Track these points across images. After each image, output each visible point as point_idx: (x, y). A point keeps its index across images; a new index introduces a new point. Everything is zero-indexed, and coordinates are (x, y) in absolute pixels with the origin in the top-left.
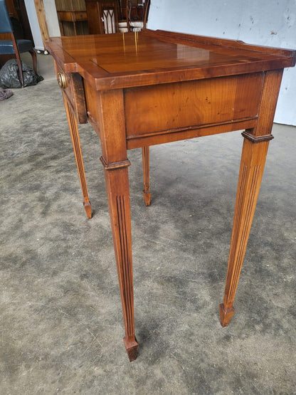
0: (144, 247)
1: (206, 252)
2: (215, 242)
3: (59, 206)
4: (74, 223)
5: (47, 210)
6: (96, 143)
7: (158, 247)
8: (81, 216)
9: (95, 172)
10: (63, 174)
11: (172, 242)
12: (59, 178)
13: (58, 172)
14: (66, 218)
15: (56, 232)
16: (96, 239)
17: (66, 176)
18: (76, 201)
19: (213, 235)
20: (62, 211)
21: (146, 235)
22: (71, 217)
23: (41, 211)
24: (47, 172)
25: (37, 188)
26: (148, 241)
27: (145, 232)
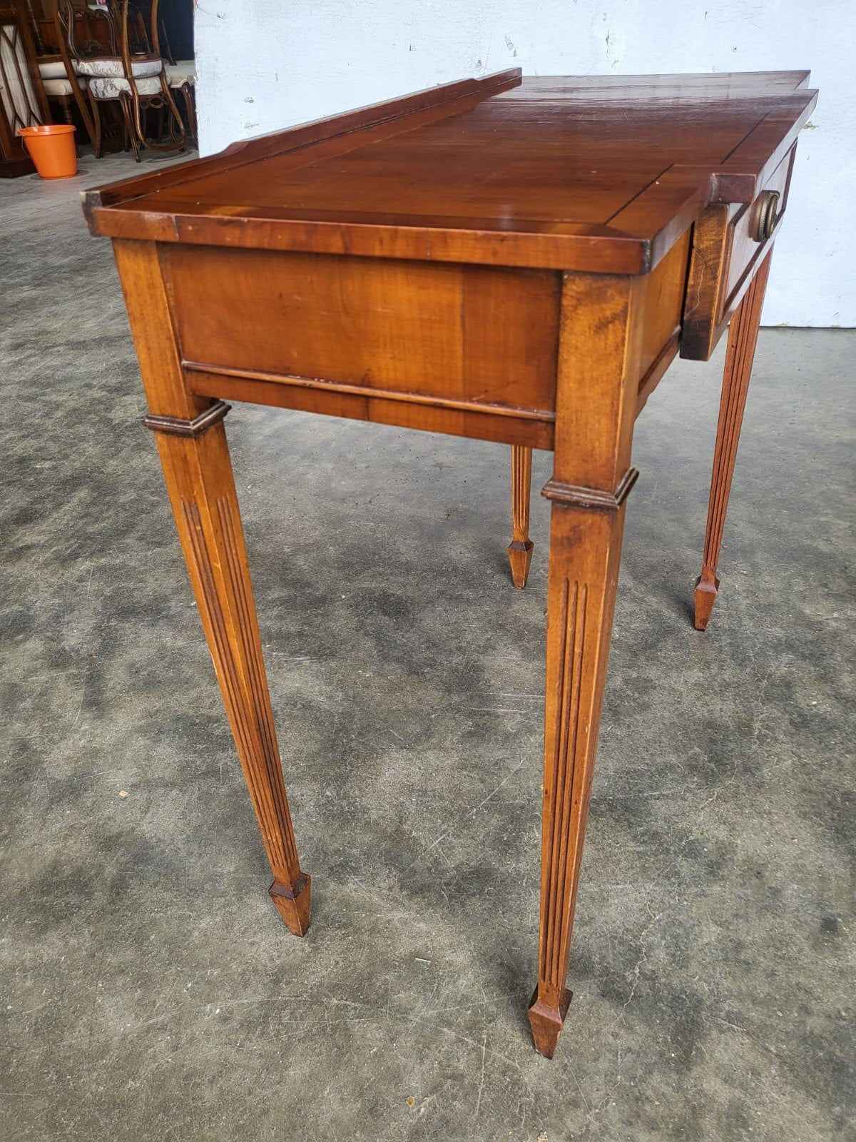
0: (471, 734)
1: (645, 707)
2: (652, 673)
3: (133, 670)
4: (214, 712)
5: (100, 692)
6: (139, 448)
10: (84, 565)
12: (81, 580)
13: (65, 560)
14: (179, 703)
15: (167, 756)
16: (313, 747)
17: (102, 569)
18: (180, 643)
19: (635, 654)
20: (151, 684)
21: (455, 698)
22: (194, 693)
23: (79, 697)
24: (25, 569)
25: (20, 626)
26: (471, 715)
27: (449, 690)
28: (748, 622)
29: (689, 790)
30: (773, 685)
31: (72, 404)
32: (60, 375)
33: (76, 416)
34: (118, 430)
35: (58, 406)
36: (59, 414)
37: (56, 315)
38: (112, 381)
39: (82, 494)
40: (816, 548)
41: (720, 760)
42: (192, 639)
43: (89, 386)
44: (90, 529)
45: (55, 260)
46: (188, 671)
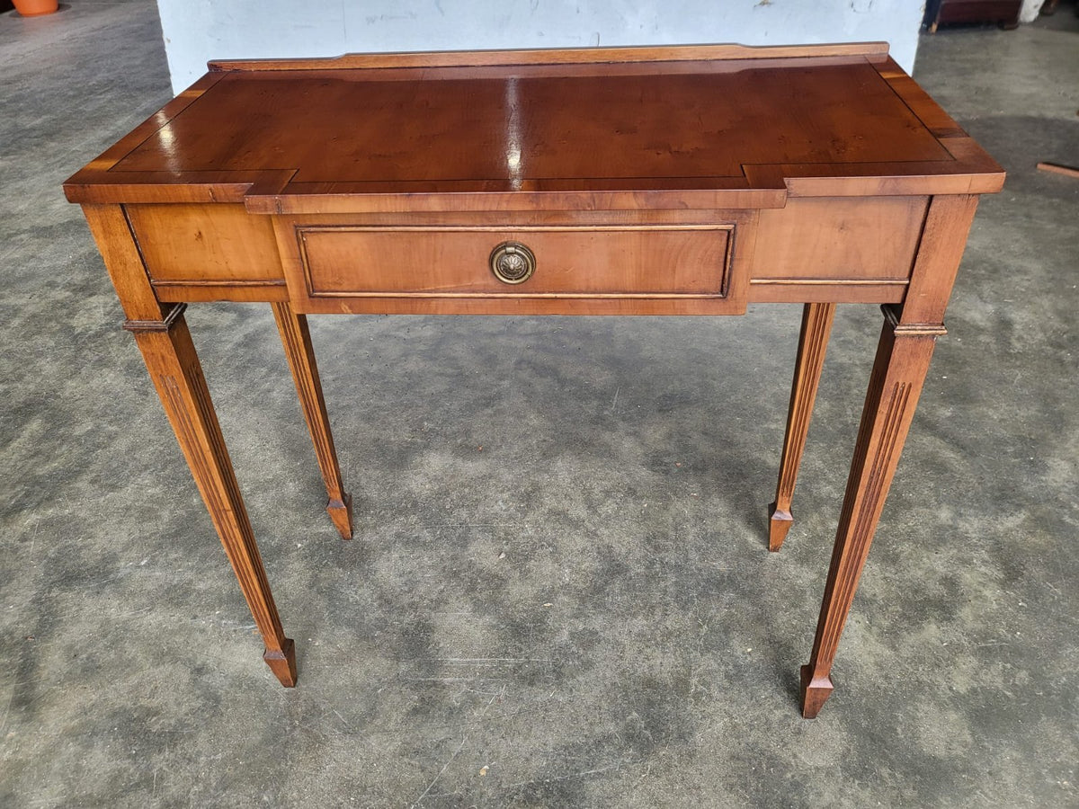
0: (416, 711)
1: (588, 665)
2: (597, 623)
3: (71, 653)
4: (155, 703)
5: (32, 686)
6: (102, 363)
7: (455, 698)
8: (167, 668)
9: (146, 479)
10: (30, 519)
11: (487, 662)
12: (24, 539)
13: (9, 514)
14: (118, 693)
15: (102, 761)
16: (256, 738)
17: (48, 524)
18: (126, 615)
19: (583, 600)
20: (90, 670)
21: (403, 667)
22: (134, 680)
23: (8, 695)
26: (417, 686)
27: (397, 658)
28: (694, 556)
29: (624, 766)
30: (712, 630)
31: (31, 309)
32: (22, 270)
33: (36, 324)
34: (78, 340)
35: (16, 311)
36: (16, 322)
37: (22, 192)
38: (78, 277)
39: (35, 426)
40: (764, 462)
41: (655, 725)
42: (138, 608)
43: (52, 285)
44: (40, 471)
45: (28, 122)
46: (132, 650)
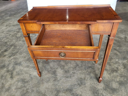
0: (54, 80)
1: (74, 76)
2: (75, 71)
3: (17, 72)
4: (26, 78)
5: (13, 76)
6: (20, 40)
7: (59, 79)
8: (27, 74)
9: (25, 53)
10: (12, 57)
11: (62, 75)
13: (10, 57)
14: (22, 77)
15: (20, 84)
16: (36, 82)
17: (14, 58)
18: (22, 68)
20: (18, 74)
21: (53, 75)
22: (23, 75)
23: (10, 76)
24: (5, 58)
25: (4, 66)
26: (54, 78)
27: (52, 74)
28: (87, 64)
29: (78, 87)
31: (13, 34)
32: (11, 30)
33: (13, 36)
34: (17, 38)
35: (11, 34)
36: (11, 36)
37: (11, 21)
38: (17, 31)
39: (13, 47)
41: (81, 83)
42: (24, 68)
43: (15, 31)
44: (13, 52)
45: (12, 13)
46: (23, 72)
